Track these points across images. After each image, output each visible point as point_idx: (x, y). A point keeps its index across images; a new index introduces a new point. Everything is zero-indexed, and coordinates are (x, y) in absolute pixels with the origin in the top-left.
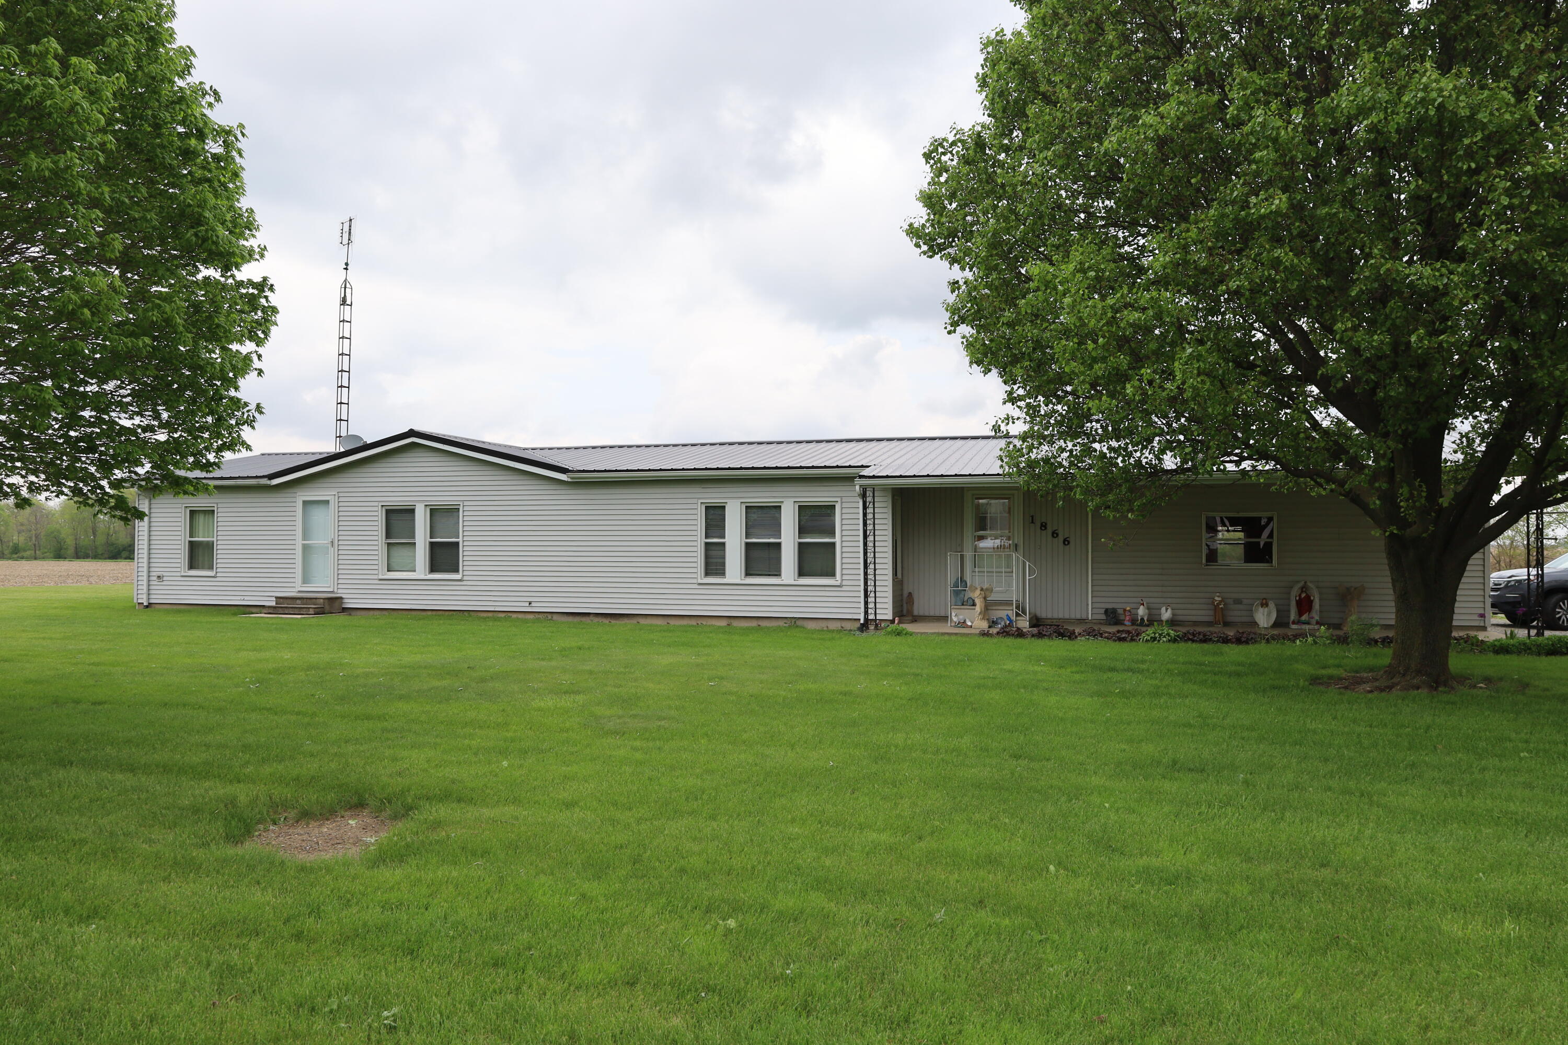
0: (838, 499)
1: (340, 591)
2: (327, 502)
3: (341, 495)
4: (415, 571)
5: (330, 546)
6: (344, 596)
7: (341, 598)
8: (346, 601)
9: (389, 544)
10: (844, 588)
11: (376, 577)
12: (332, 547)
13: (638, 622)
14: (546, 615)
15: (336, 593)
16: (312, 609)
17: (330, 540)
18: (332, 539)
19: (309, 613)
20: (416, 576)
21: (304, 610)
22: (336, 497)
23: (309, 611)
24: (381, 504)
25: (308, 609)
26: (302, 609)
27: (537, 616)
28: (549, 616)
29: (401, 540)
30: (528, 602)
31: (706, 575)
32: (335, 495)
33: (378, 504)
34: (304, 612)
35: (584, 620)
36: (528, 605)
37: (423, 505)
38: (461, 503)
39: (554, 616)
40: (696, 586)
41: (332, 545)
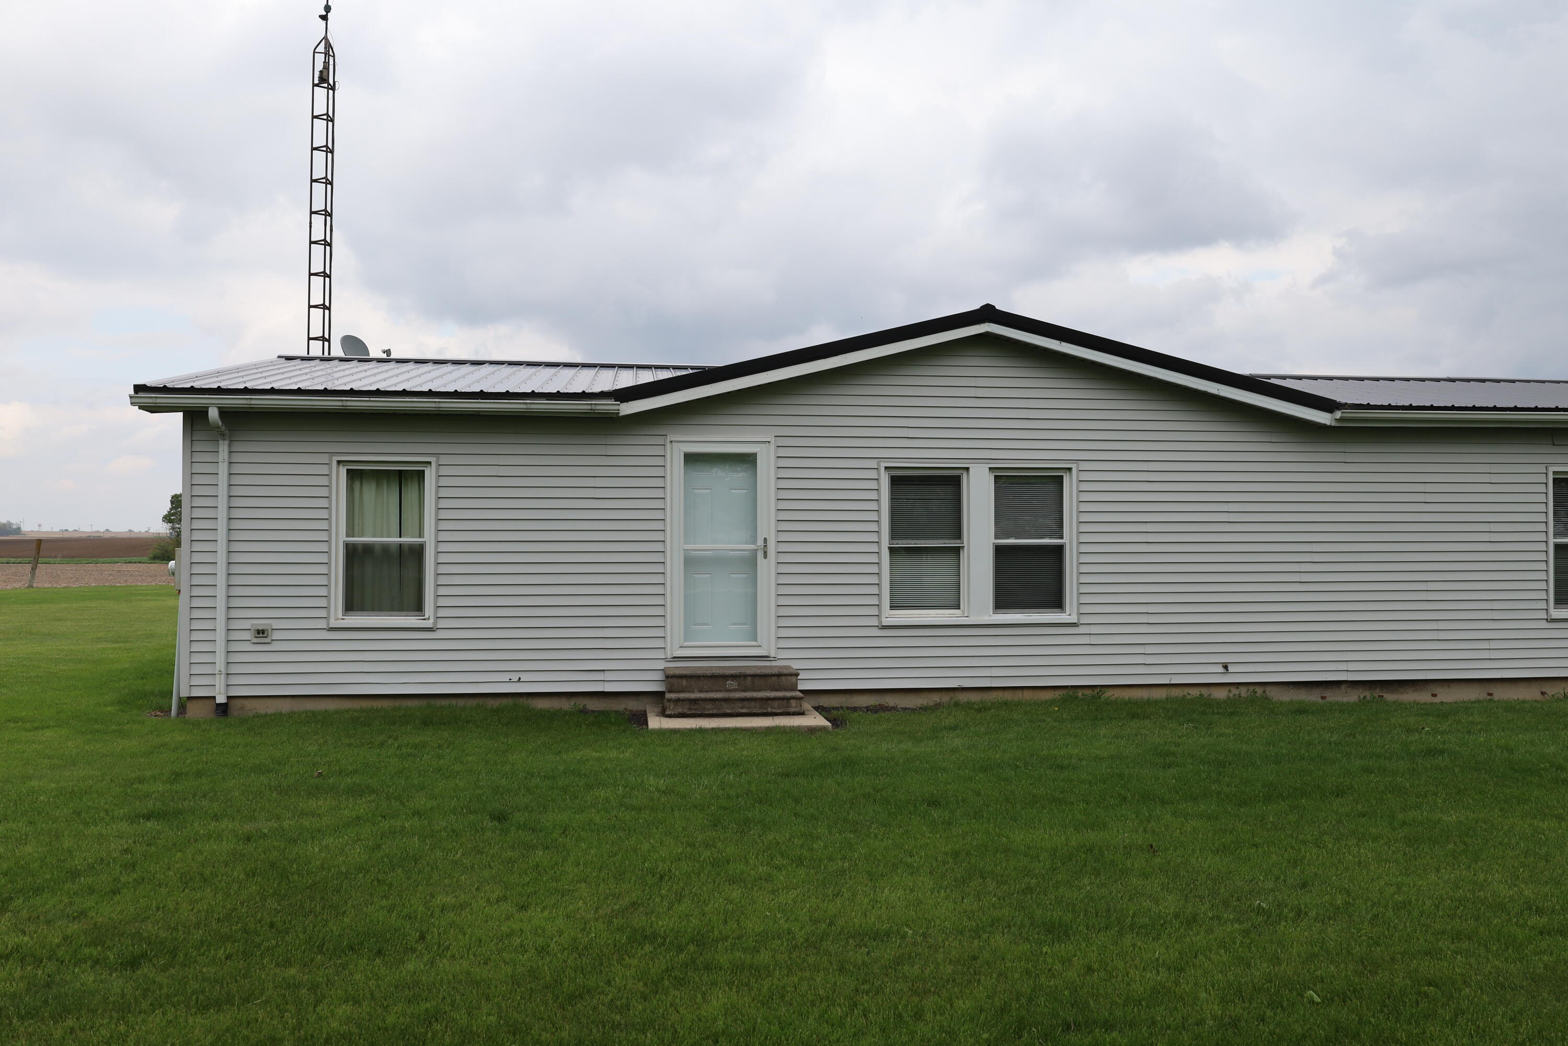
1: (781, 655)
2: (748, 460)
3: (782, 442)
4: (961, 607)
5: (760, 555)
6: (795, 665)
9: (898, 551)
11: (875, 622)
12: (765, 557)
13: (1434, 695)
14: (1251, 688)
15: (774, 659)
16: (795, 701)
17: (760, 542)
18: (765, 540)
19: (792, 710)
20: (967, 618)
21: (776, 704)
22: (772, 447)
23: (789, 706)
24: (883, 465)
25: (785, 701)
26: (770, 702)
27: (1235, 691)
28: (1259, 690)
29: (926, 541)
30: (1221, 665)
31: (1556, 604)
32: (769, 442)
33: (878, 464)
34: (774, 708)
35: (1329, 694)
36: (1221, 670)
37: (985, 468)
38: (1074, 466)
39: (1268, 689)
40: (1544, 624)
41: (765, 553)
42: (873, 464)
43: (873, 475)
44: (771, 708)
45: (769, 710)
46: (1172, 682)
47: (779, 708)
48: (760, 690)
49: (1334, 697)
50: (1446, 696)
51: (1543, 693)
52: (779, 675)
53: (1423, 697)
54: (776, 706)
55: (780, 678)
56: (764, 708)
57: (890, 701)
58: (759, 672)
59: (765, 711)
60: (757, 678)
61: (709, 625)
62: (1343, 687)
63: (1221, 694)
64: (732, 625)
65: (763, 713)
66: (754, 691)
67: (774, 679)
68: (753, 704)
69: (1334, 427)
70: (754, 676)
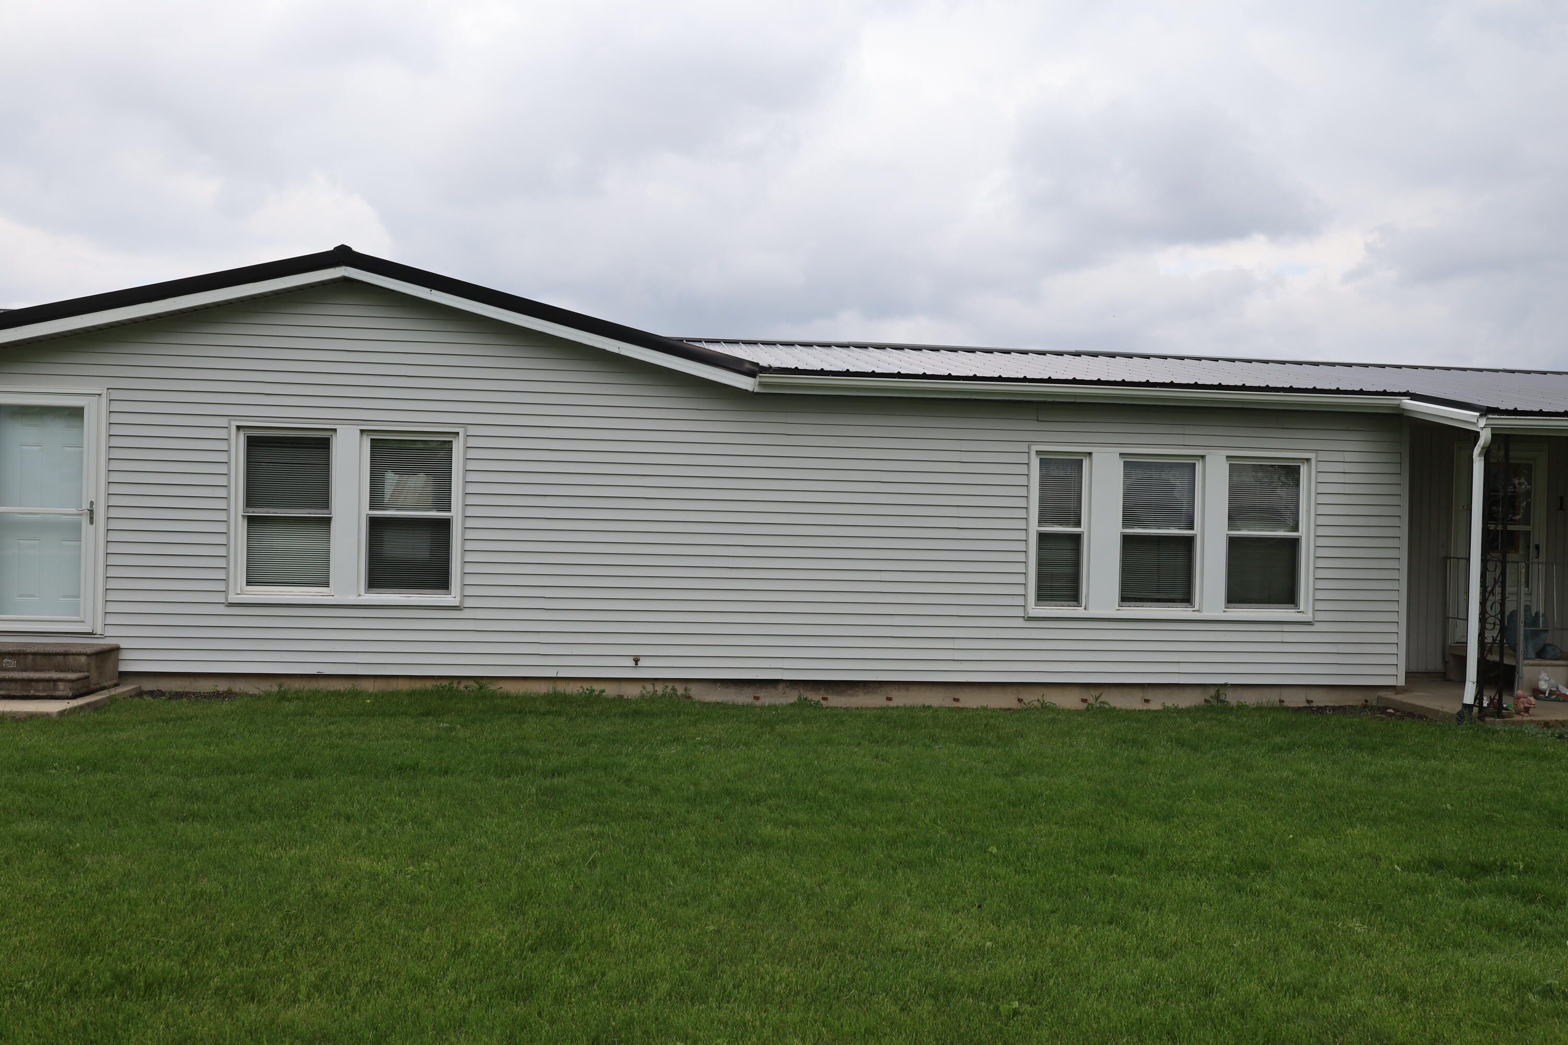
0: (1311, 455)
1: (110, 631)
2: (77, 413)
3: (115, 395)
4: (326, 584)
5: (85, 520)
6: (123, 644)
7: (117, 649)
8: (124, 655)
9: (252, 521)
10: (1317, 627)
11: (221, 598)
12: (92, 523)
13: (889, 699)
14: (670, 685)
15: (101, 636)
16: (63, 683)
17: (86, 506)
18: (92, 503)
19: (59, 693)
20: (332, 597)
21: (41, 686)
22: (104, 401)
23: (56, 689)
24: (235, 423)
25: (52, 683)
26: (33, 683)
27: (649, 687)
28: (680, 690)
29: (287, 510)
30: (632, 658)
31: (1038, 600)
32: (100, 395)
33: (229, 422)
34: (39, 691)
35: (763, 694)
36: (632, 663)
37: (356, 430)
38: (461, 431)
39: (690, 686)
40: (1021, 623)
41: (91, 519)
42: (223, 422)
43: (222, 434)
44: (35, 690)
45: (32, 692)
46: (558, 676)
47: (44, 690)
48: (42, 671)
49: (768, 698)
50: (901, 699)
51: (1020, 700)
52: (65, 654)
53: (875, 700)
54: (40, 688)
55: (67, 657)
56: (27, 691)
57: (239, 686)
58: (41, 650)
59: (25, 694)
60: (40, 657)
61: (35, 597)
62: (781, 687)
63: (633, 691)
64: (62, 597)
65: (23, 695)
66: (36, 671)
67: (60, 658)
68: (13, 685)
69: (758, 393)
70: (35, 654)
